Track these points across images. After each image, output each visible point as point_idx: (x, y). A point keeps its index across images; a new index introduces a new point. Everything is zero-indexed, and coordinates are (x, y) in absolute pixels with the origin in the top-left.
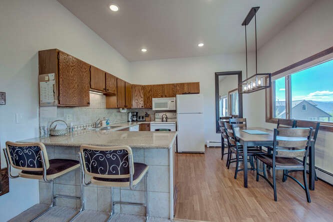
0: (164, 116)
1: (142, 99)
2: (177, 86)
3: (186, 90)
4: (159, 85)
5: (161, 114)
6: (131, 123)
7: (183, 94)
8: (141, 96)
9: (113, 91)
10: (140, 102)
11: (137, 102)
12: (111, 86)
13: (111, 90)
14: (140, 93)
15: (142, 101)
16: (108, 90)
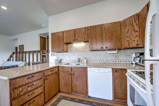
8: (134, 30)
9: (83, 39)
10: (133, 39)
11: (129, 39)
12: (81, 36)
13: (81, 39)
14: (133, 26)
15: (137, 36)
16: (77, 40)
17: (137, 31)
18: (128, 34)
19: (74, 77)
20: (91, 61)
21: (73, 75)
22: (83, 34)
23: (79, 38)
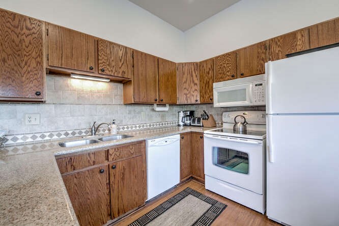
0: (239, 119)
1: (198, 88)
2: (274, 46)
3: (300, 45)
4: (228, 55)
5: (233, 115)
6: (182, 127)
7: (288, 56)
8: (193, 82)
9: (121, 73)
10: (192, 92)
11: (188, 92)
12: (113, 64)
13: (114, 71)
14: (192, 76)
15: (196, 90)
16: (102, 70)
17: (196, 84)
18: (186, 85)
19: (114, 176)
20: (123, 128)
21: (113, 170)
22: (121, 60)
23: (108, 67)
